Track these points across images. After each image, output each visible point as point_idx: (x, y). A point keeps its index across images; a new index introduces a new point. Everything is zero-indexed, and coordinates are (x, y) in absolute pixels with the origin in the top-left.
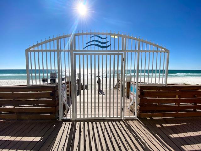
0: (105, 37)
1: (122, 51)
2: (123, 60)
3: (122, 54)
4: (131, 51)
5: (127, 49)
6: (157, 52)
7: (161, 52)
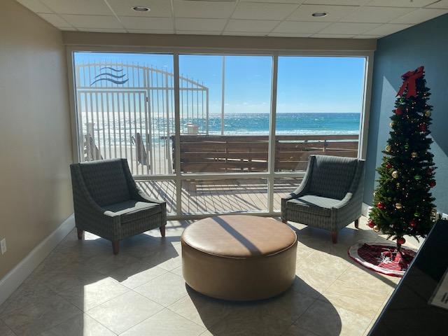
0: (119, 69)
1: (145, 88)
2: (147, 100)
3: (145, 92)
4: (158, 89)
5: (151, 86)
6: (192, 89)
7: (197, 89)
